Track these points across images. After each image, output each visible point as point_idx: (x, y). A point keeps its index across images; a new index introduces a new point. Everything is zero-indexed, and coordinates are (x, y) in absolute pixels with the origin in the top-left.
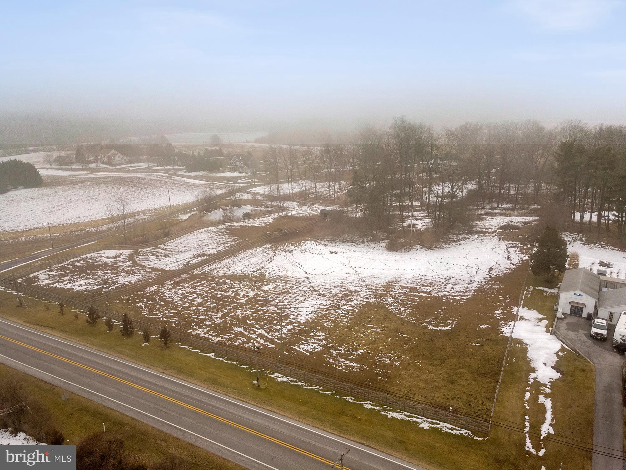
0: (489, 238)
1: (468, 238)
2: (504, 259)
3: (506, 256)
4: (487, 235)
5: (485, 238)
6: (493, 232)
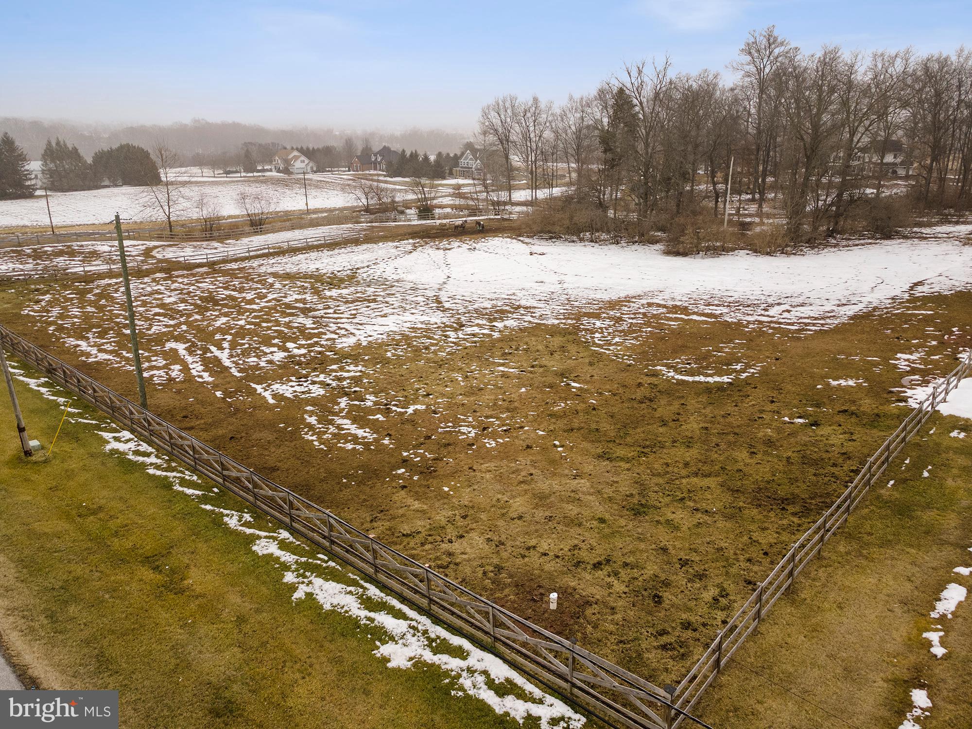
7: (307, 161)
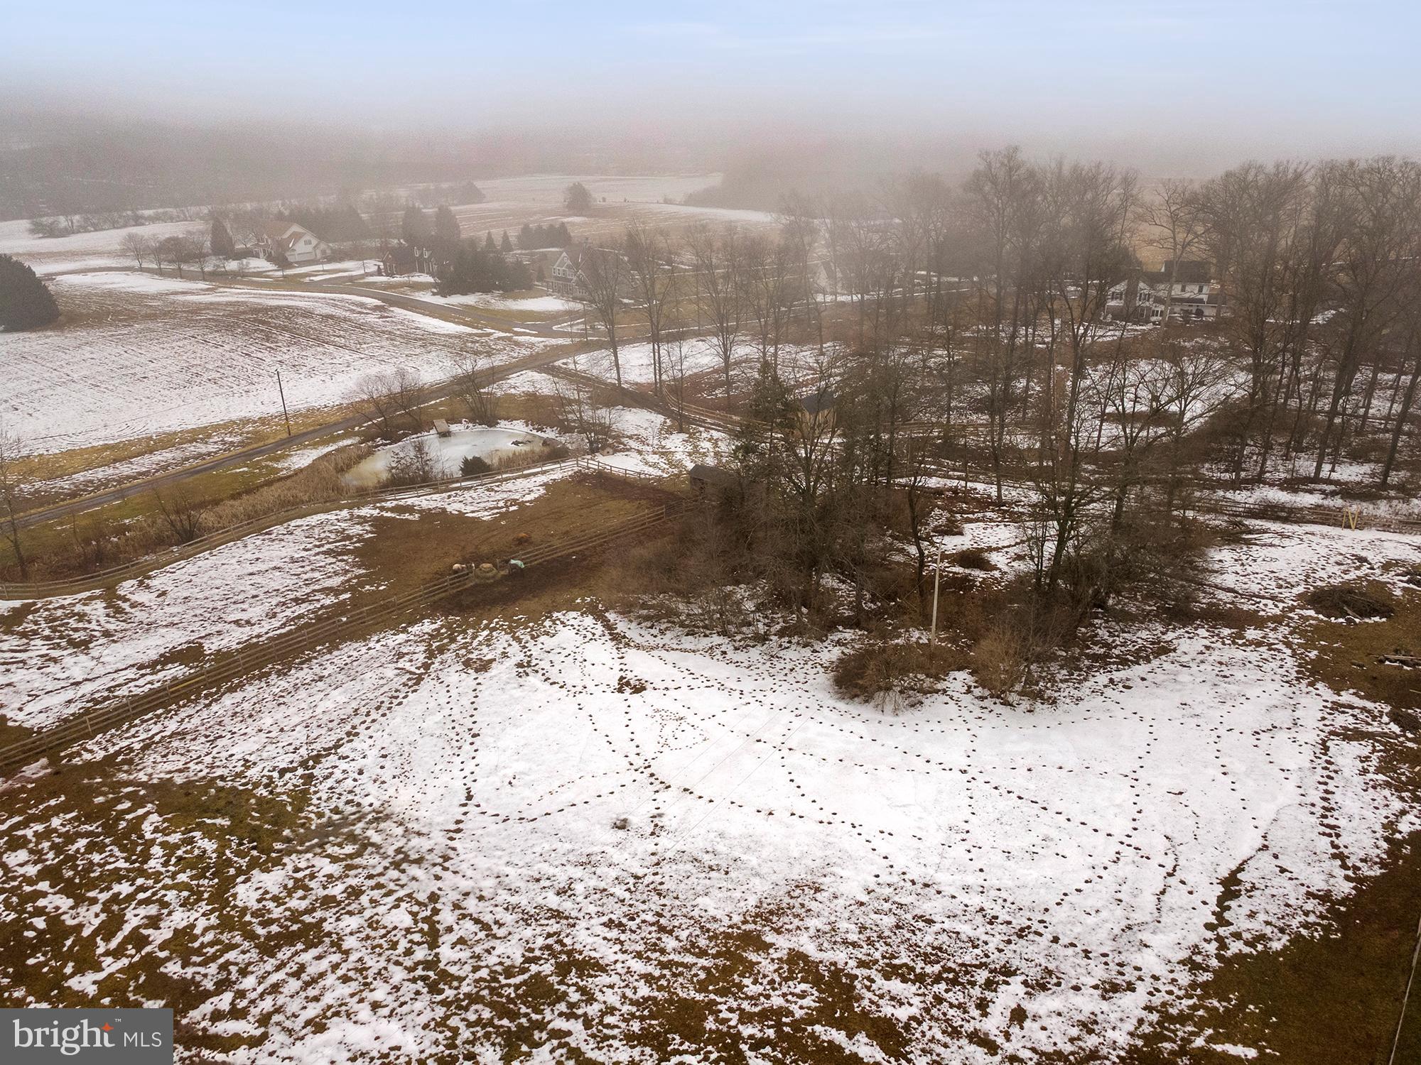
0: (1254, 657)
1: (1163, 650)
2: (1303, 814)
3: (1315, 796)
4: (1252, 634)
5: (1239, 654)
6: (1278, 620)
7: (314, 242)
